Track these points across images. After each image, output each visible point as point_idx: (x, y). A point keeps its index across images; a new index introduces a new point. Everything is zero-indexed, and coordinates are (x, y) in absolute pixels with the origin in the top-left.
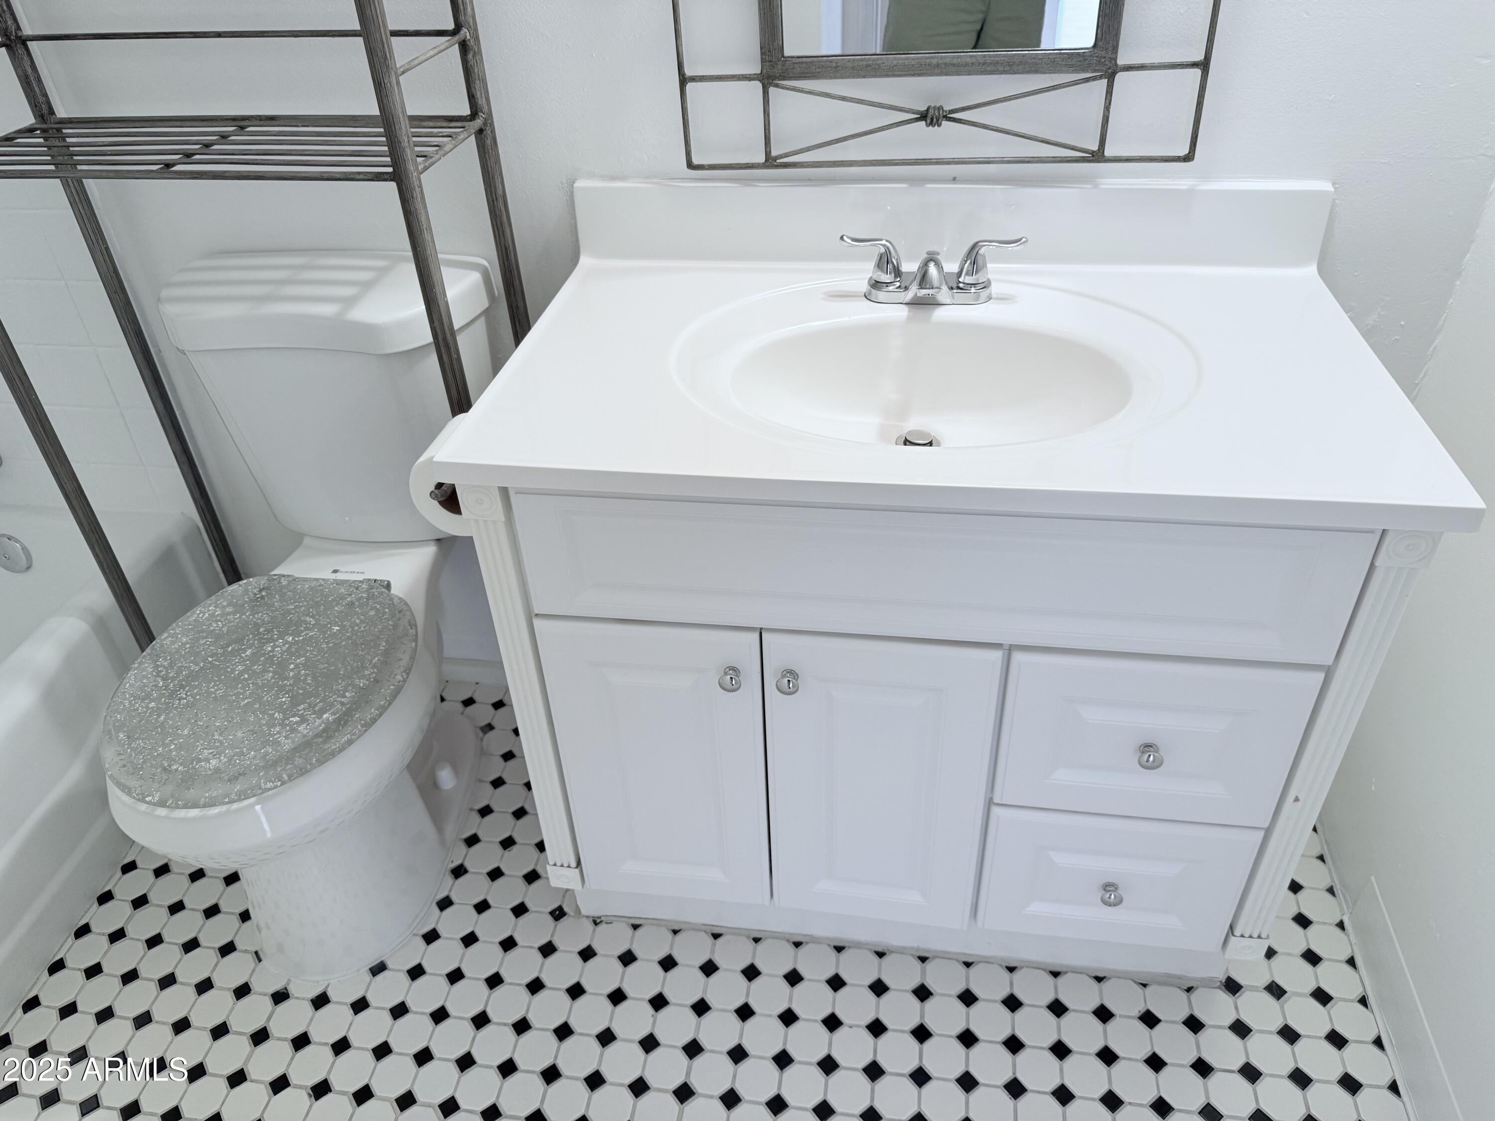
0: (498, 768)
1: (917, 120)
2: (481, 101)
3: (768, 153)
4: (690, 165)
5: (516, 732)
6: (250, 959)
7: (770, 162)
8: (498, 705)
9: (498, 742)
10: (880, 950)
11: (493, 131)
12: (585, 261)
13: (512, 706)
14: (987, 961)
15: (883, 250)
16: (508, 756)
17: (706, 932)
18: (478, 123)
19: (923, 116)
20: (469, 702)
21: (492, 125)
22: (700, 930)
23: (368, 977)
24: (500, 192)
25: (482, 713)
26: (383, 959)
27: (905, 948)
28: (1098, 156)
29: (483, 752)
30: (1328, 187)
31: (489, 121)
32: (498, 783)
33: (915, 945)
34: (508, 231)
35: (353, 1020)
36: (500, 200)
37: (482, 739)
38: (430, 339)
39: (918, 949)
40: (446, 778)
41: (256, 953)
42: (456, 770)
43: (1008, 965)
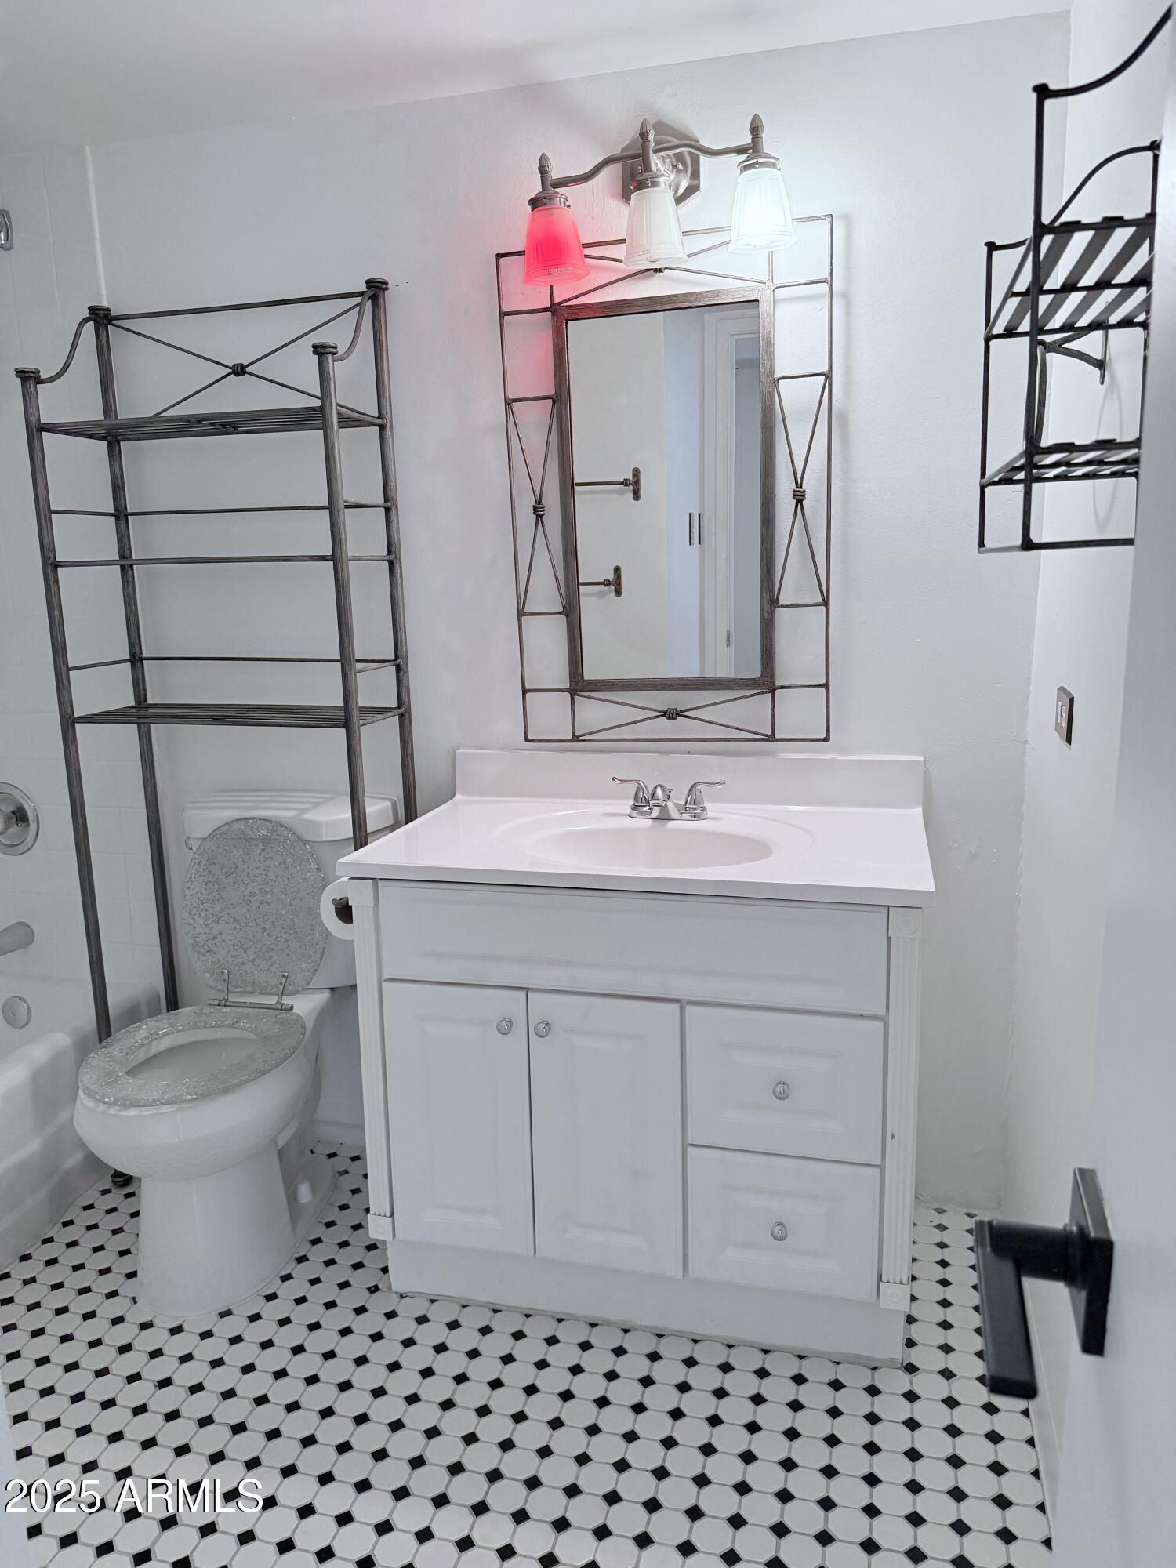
0: (345, 1198)
1: (662, 716)
2: (405, 699)
3: (574, 733)
4: (527, 740)
5: (366, 1176)
6: (128, 1302)
7: (575, 738)
8: (355, 1159)
9: (348, 1182)
10: (626, 1327)
11: (410, 717)
12: (458, 796)
13: (366, 1160)
14: (711, 1340)
15: (637, 785)
16: (356, 1191)
17: (488, 1308)
18: (402, 710)
19: (665, 714)
20: (332, 1155)
21: (410, 713)
22: (484, 1307)
23: (216, 1318)
24: (410, 752)
25: (341, 1163)
26: (231, 1307)
27: (646, 1327)
28: (771, 738)
29: (335, 1186)
30: (921, 759)
31: (408, 710)
32: (344, 1207)
33: (655, 1324)
34: (411, 775)
35: (199, 1344)
36: (409, 757)
37: (337, 1179)
38: (352, 836)
39: (656, 1328)
40: (305, 1192)
41: (134, 1298)
42: (314, 1190)
43: (728, 1343)
